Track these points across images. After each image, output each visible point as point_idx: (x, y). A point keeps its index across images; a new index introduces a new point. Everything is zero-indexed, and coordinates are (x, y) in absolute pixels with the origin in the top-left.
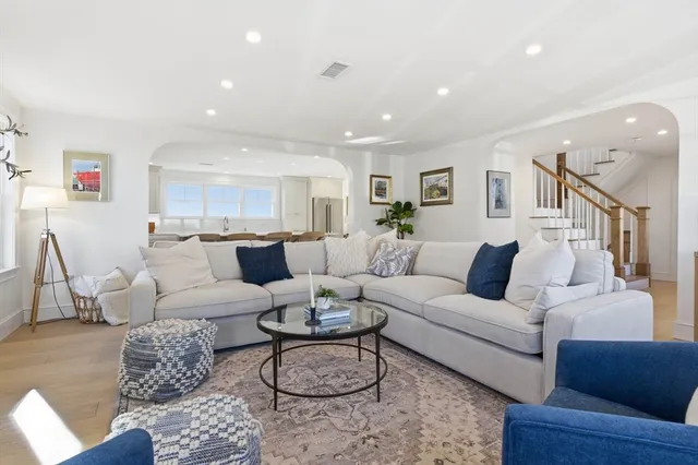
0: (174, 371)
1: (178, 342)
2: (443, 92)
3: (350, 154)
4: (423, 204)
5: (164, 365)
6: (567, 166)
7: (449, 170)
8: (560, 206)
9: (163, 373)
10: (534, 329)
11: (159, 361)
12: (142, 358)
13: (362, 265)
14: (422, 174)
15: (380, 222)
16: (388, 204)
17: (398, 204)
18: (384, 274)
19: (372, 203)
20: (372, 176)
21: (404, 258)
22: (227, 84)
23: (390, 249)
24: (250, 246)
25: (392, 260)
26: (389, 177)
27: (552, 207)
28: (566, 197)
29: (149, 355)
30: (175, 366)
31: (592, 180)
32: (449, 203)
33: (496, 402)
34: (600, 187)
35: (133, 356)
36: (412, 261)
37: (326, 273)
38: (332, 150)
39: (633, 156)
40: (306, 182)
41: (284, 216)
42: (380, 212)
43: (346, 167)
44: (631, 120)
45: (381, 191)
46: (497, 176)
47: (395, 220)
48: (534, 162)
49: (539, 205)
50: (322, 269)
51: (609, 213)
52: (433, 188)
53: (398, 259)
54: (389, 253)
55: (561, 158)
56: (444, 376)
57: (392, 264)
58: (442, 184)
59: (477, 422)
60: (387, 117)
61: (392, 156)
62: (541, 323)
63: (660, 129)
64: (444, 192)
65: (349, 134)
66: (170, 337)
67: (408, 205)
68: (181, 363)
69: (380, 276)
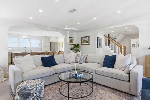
0: (36, 96)
1: (37, 87)
2: (95, 19)
3: (64, 32)
4: (82, 45)
5: (33, 95)
6: (110, 37)
7: (89, 37)
8: (108, 45)
9: (33, 97)
10: (127, 75)
11: (32, 94)
12: (26, 94)
13: (74, 61)
14: (81, 37)
15: (71, 49)
16: (73, 44)
17: (75, 44)
18: (80, 62)
19: (69, 44)
20: (69, 37)
21: (84, 58)
22: (41, 11)
23: (81, 56)
24: (44, 56)
25: (82, 59)
26: (73, 38)
27: (107, 45)
28: (110, 43)
29: (28, 93)
30: (36, 95)
31: (115, 40)
32: (89, 44)
33: (118, 92)
34: (117, 41)
35: (22, 93)
36: (86, 59)
37: (64, 63)
38: (60, 30)
39: (123, 35)
40: (49, 38)
41: (42, 47)
42: (71, 46)
43: (63, 35)
44: (127, 28)
45: (71, 41)
46: (99, 38)
47: (75, 48)
48: (104, 35)
49: (105, 45)
50: (63, 62)
51: (120, 47)
52: (84, 41)
53: (83, 59)
54: (81, 57)
55: (109, 35)
56: (103, 87)
57: (82, 60)
58: (87, 40)
59: (118, 98)
60: (78, 23)
61: (74, 33)
62: (129, 73)
63: (130, 30)
64: (87, 42)
65: (66, 27)
66: (34, 86)
67: (78, 45)
68: (38, 94)
69: (79, 63)
